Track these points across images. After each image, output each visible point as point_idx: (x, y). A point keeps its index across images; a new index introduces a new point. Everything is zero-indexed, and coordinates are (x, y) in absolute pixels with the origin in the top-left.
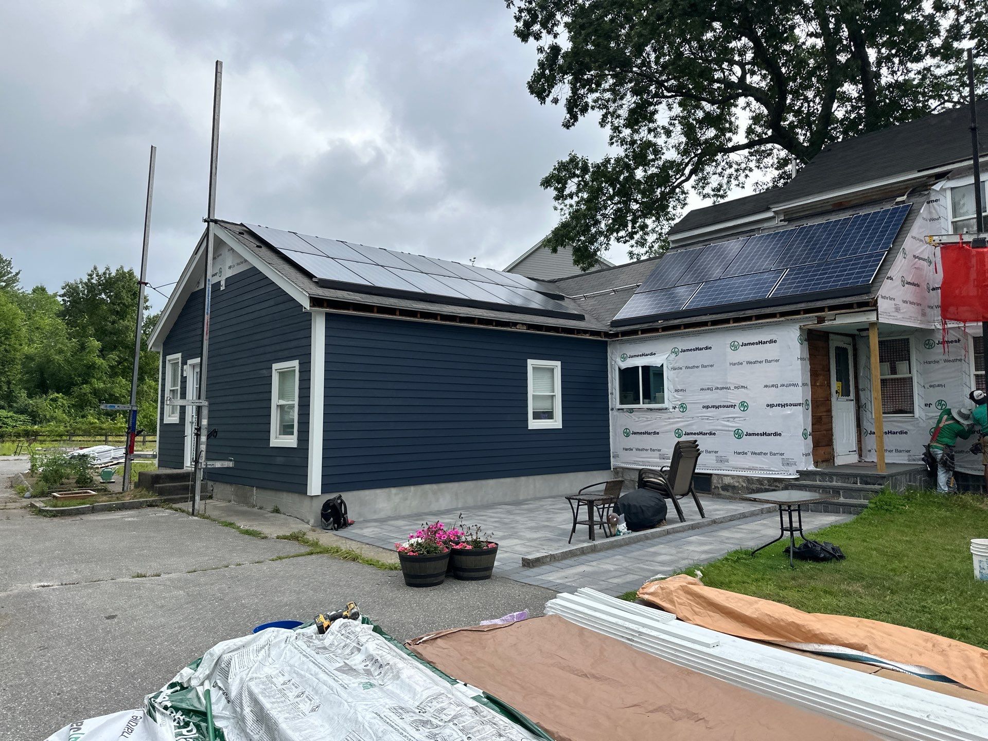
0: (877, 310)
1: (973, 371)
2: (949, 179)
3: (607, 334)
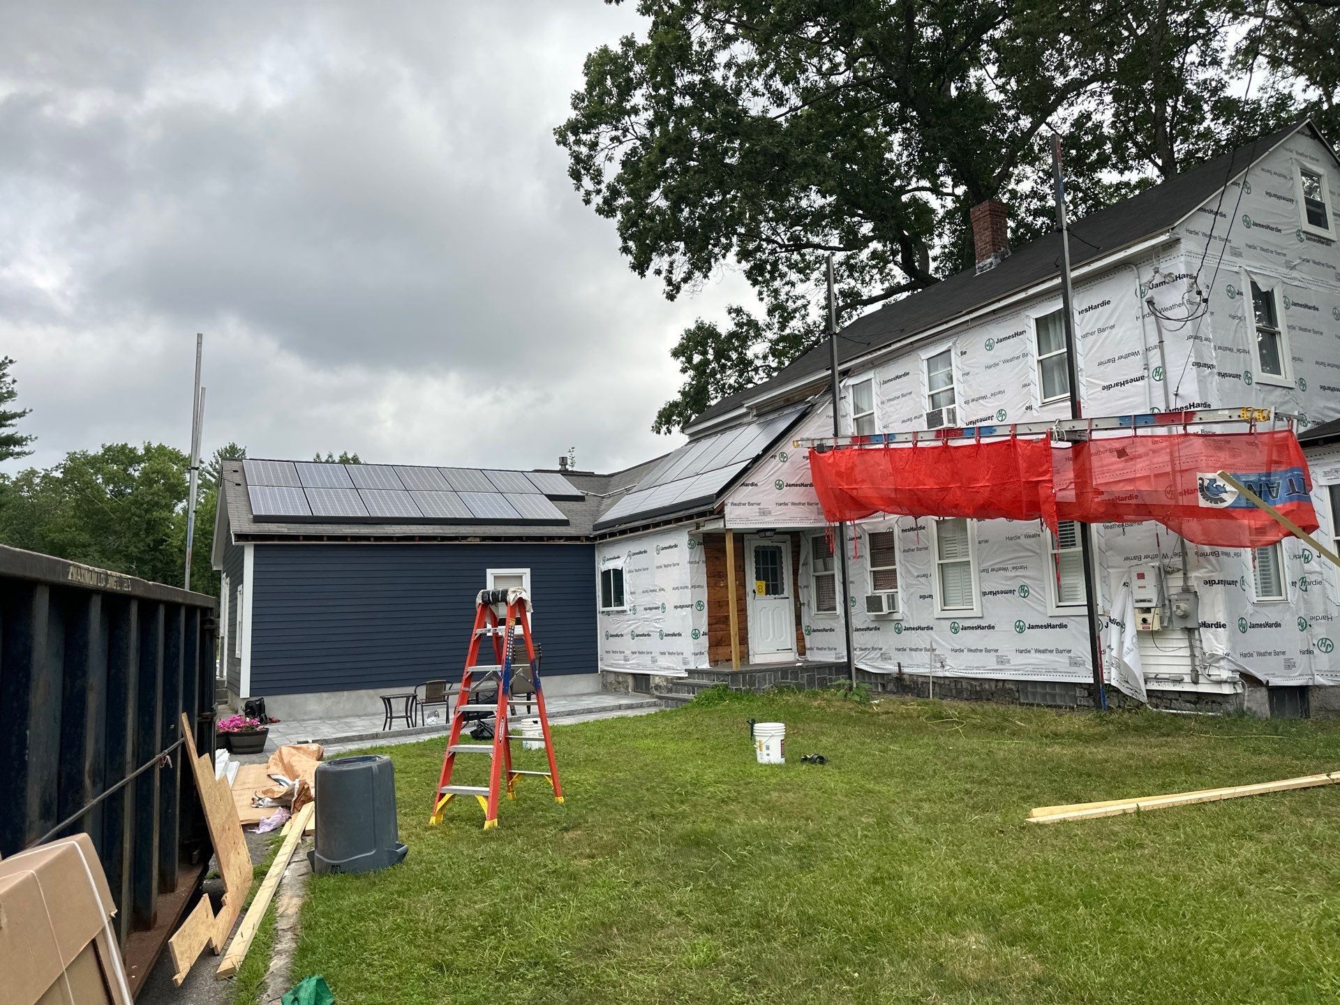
0: (723, 517)
1: (869, 568)
2: (850, 377)
3: (588, 538)
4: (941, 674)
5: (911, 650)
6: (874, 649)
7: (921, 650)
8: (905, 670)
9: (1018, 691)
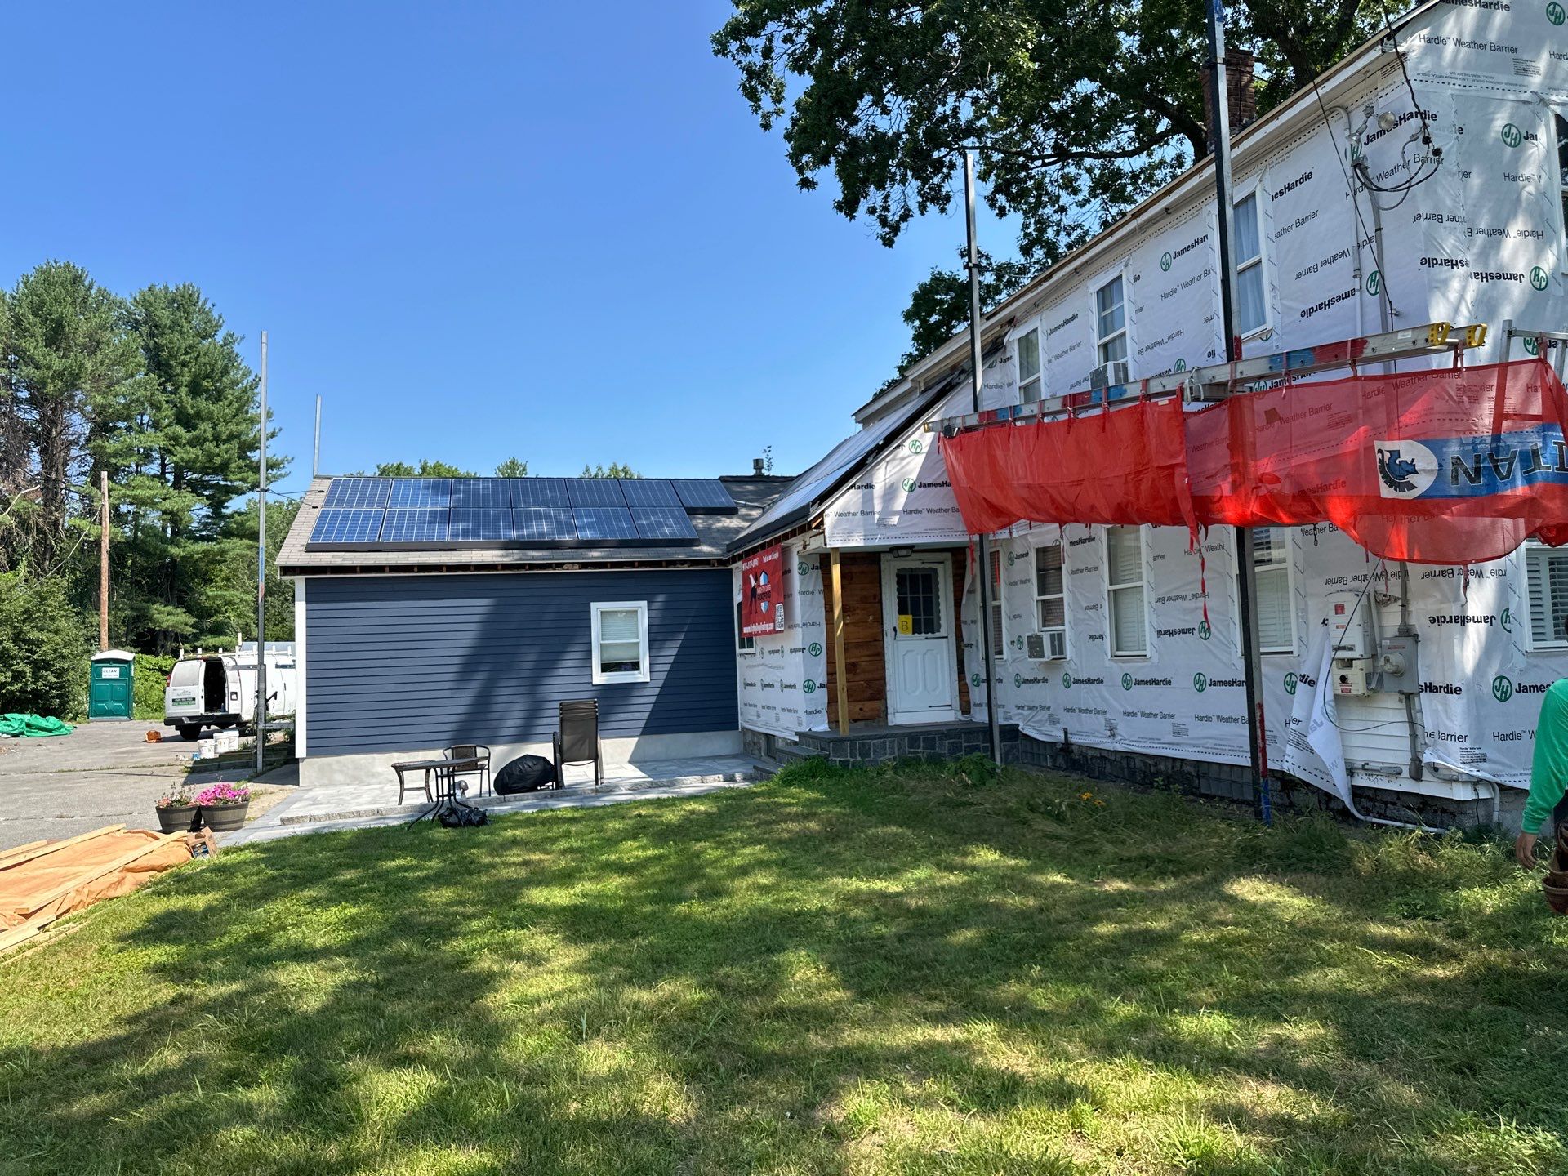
0: (822, 532)
2: (1015, 327)
4: (1110, 747)
5: (1081, 711)
6: (1042, 708)
7: (1091, 711)
8: (1074, 739)
9: (1198, 777)
